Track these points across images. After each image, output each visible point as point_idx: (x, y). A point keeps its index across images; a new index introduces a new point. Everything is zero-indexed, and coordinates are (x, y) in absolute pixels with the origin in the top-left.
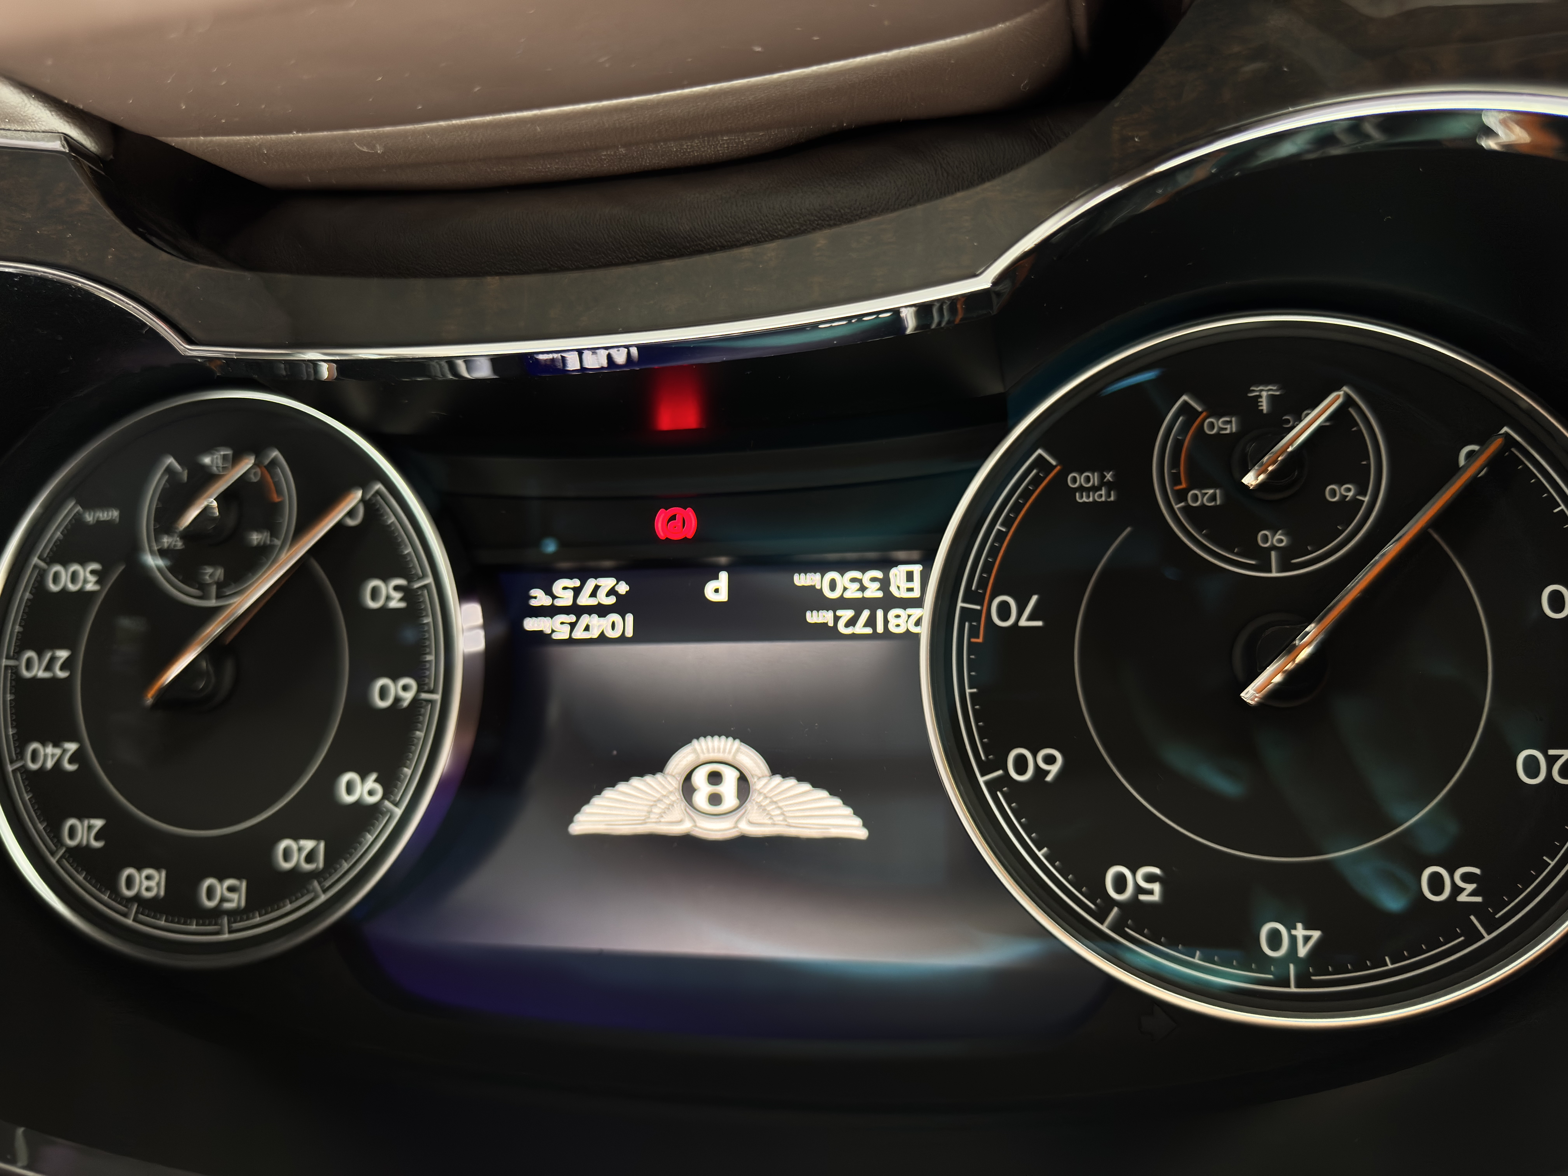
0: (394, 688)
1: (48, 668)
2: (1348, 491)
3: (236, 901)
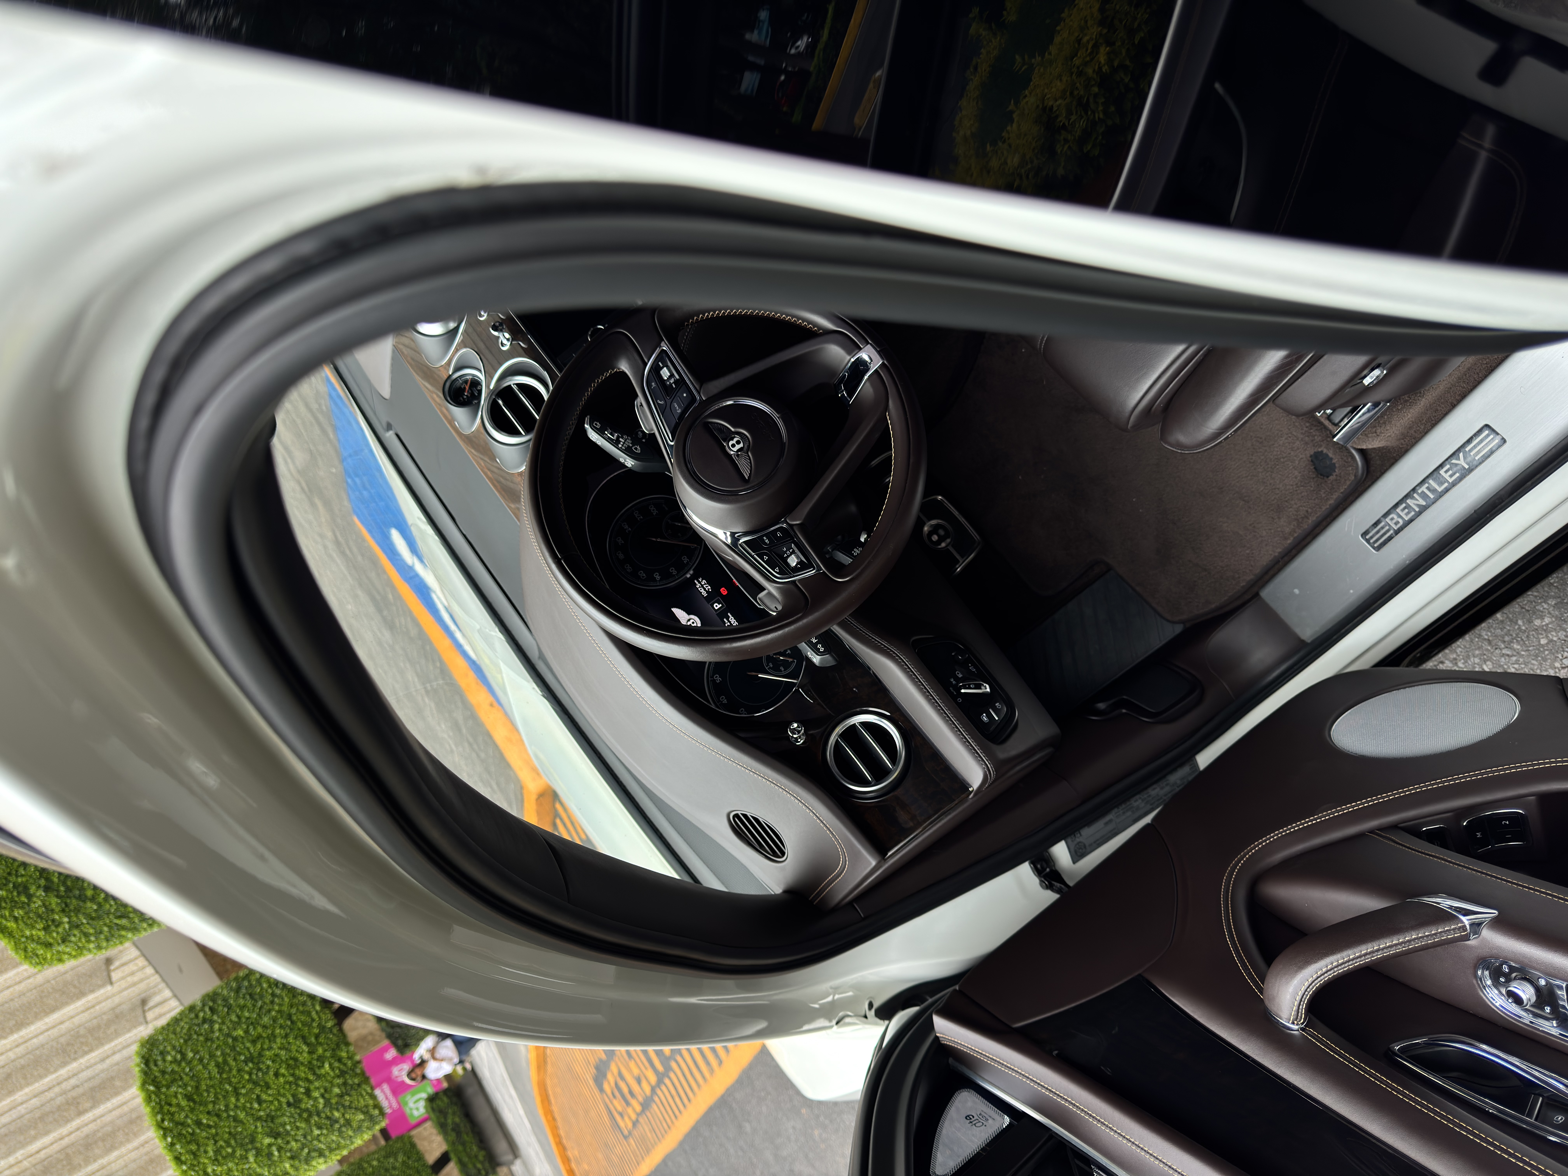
0: (674, 571)
1: (638, 517)
2: (783, 669)
3: (629, 571)
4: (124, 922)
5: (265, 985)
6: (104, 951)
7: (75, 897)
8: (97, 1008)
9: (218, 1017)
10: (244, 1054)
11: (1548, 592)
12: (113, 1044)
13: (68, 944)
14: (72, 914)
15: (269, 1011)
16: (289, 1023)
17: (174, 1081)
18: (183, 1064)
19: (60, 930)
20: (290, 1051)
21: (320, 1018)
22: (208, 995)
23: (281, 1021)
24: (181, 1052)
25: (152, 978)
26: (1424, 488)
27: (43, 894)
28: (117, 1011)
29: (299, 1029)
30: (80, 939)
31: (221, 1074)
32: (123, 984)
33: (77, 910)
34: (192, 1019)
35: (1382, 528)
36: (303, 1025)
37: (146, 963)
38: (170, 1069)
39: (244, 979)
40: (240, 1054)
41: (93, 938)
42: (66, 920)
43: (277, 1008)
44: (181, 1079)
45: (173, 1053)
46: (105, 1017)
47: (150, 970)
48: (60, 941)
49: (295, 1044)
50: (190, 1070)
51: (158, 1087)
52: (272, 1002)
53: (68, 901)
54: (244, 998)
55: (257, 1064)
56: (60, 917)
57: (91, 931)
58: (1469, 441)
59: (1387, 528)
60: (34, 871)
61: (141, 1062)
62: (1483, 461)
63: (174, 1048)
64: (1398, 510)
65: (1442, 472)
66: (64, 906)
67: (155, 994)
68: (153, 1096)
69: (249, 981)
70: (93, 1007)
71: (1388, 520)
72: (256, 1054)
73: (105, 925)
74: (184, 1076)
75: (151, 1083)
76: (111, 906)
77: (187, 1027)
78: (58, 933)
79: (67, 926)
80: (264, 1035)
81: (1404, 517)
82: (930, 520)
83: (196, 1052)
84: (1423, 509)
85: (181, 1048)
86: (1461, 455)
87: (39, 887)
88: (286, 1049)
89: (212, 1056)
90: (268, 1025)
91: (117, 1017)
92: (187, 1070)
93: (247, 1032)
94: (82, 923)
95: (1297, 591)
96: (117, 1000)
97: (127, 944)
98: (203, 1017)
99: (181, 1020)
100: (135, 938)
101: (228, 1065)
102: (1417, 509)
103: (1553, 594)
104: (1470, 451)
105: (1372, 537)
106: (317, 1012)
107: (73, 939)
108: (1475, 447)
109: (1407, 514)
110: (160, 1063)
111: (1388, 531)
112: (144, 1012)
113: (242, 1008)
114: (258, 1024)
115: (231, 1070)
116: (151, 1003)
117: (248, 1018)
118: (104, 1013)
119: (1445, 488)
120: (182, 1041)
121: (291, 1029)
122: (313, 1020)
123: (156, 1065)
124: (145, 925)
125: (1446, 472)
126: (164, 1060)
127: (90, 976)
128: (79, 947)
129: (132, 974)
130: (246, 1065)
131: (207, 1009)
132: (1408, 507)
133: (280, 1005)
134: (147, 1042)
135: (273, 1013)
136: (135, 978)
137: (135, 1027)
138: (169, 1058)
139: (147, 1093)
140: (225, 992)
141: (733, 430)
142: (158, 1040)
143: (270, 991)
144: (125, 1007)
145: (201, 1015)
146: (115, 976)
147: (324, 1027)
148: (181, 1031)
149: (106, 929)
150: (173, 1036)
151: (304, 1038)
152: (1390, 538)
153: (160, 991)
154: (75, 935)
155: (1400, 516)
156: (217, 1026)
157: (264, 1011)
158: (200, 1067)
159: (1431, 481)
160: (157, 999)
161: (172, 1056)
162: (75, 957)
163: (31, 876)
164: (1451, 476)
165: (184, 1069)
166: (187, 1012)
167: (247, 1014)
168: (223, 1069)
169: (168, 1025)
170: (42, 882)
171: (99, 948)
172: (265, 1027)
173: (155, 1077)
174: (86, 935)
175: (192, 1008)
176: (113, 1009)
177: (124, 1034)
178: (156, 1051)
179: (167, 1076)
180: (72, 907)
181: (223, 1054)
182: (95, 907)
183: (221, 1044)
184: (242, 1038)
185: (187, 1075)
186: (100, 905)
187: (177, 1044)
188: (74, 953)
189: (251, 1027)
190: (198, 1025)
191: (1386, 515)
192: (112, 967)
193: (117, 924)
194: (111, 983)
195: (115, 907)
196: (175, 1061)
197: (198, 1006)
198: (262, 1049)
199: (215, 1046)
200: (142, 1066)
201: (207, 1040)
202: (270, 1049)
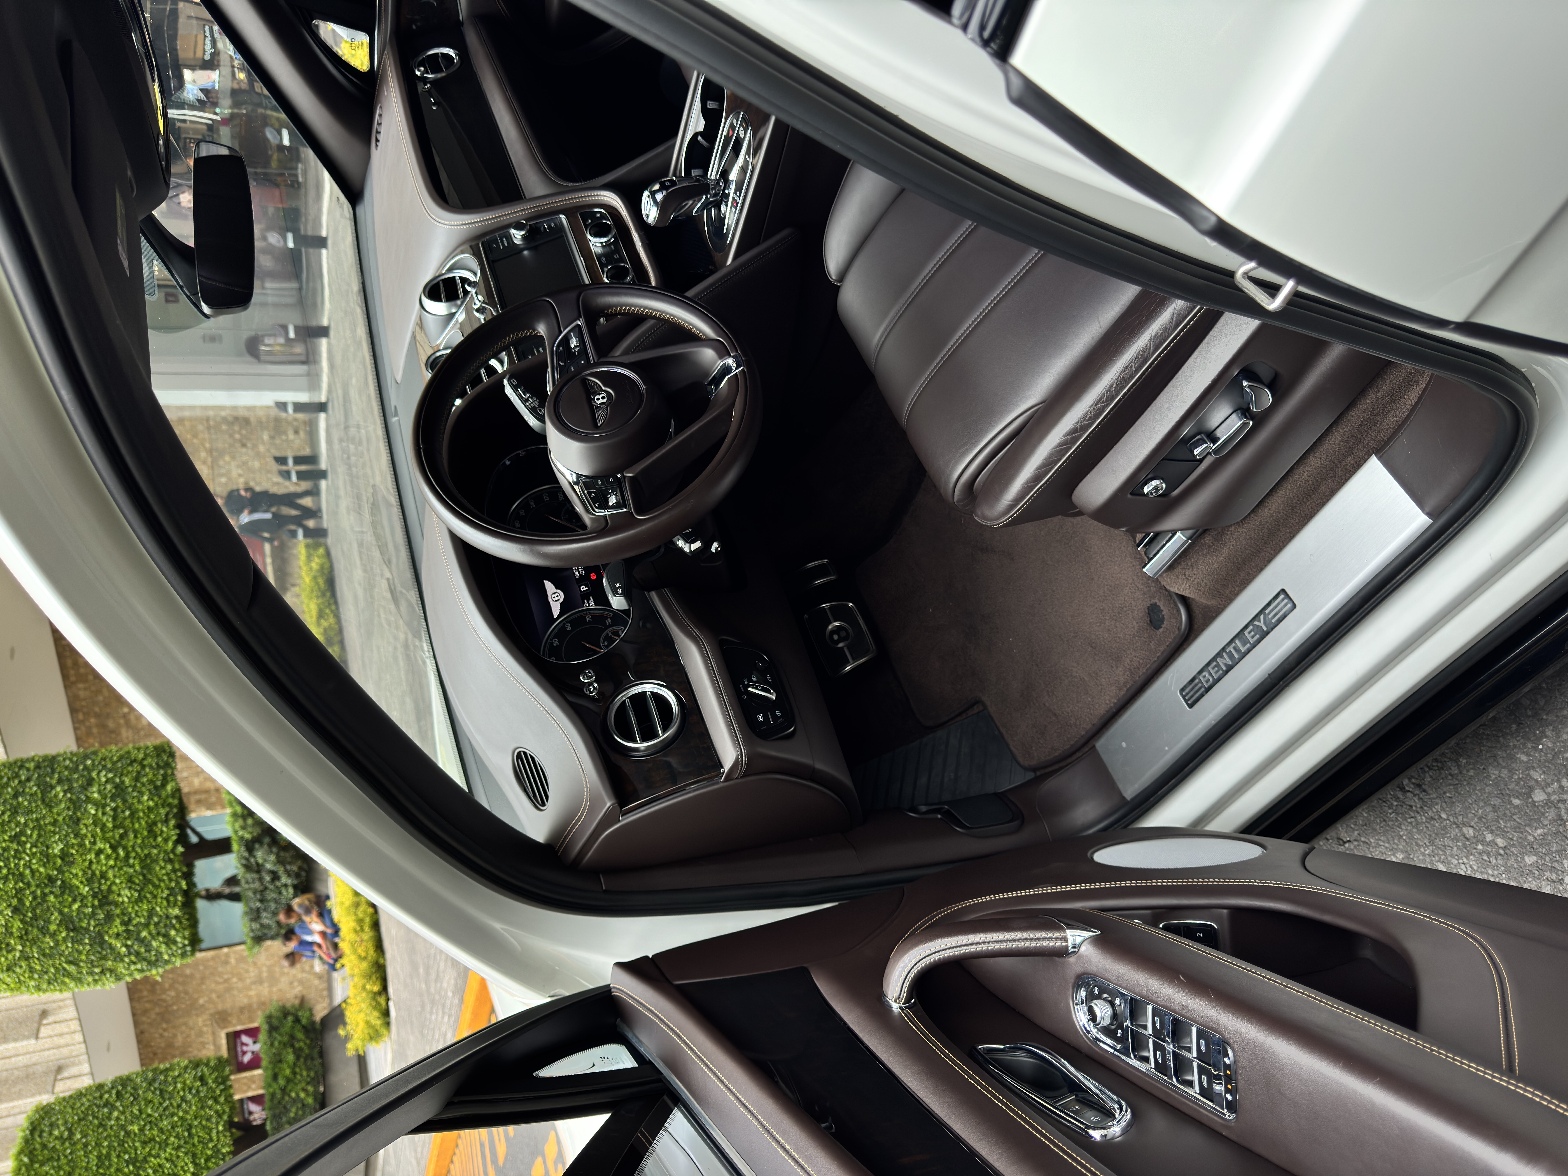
4: (72, 969)
5: (179, 1086)
6: (41, 994)
7: (38, 927)
8: (13, 1059)
9: (121, 1105)
10: (130, 1154)
11: (1397, 845)
12: (11, 1104)
13: (10, 973)
14: (28, 944)
15: (172, 1115)
16: (186, 1134)
17: (51, 1159)
18: (67, 1144)
19: (10, 956)
20: (176, 1166)
21: (218, 1140)
22: (121, 1078)
23: (179, 1130)
24: (70, 1130)
25: (78, 1046)
26: (1231, 649)
27: (10, 914)
28: (31, 1070)
29: (194, 1145)
30: (25, 972)
31: (98, 1167)
32: (48, 1043)
33: (34, 942)
34: (95, 1098)
35: (1196, 685)
36: (199, 1142)
37: (79, 1028)
38: (52, 1145)
39: (161, 1072)
40: (126, 1152)
41: (36, 976)
42: (20, 948)
43: (181, 1114)
44: (59, 1159)
45: (62, 1128)
46: (16, 1073)
47: (79, 1037)
48: (5, 968)
49: (183, 1160)
50: (71, 1153)
51: (32, 1161)
52: (179, 1106)
53: (30, 929)
54: (153, 1093)
55: (139, 1168)
56: (15, 944)
57: (38, 968)
58: (1269, 604)
59: (1200, 685)
60: (12, 888)
61: (28, 1128)
62: (1278, 625)
63: (66, 1122)
64: (1210, 668)
65: (1246, 633)
66: (23, 932)
67: (74, 1064)
68: (24, 1169)
69: (166, 1076)
70: (10, 1057)
71: (1201, 677)
72: (141, 1158)
73: (53, 965)
74: (62, 1157)
75: (27, 1153)
76: (67, 947)
77: (87, 1104)
78: (7, 959)
79: (18, 954)
80: (157, 1139)
81: (1214, 675)
82: (836, 621)
83: (85, 1135)
84: (1230, 668)
85: (72, 1125)
86: (1262, 617)
87: (9, 906)
88: (172, 1162)
89: (98, 1145)
90: (165, 1129)
91: (27, 1077)
92: (69, 1151)
93: (142, 1130)
94: (33, 956)
95: (1124, 744)
96: (35, 1058)
97: (67, 994)
98: (107, 1099)
99: (85, 1095)
100: (76, 990)
101: (110, 1160)
102: (1224, 669)
103: (1401, 847)
104: (1269, 613)
105: (1187, 694)
106: (218, 1132)
107: (18, 970)
108: (1273, 610)
109: (1217, 672)
110: (45, 1135)
111: (1200, 688)
112: (55, 1080)
113: (149, 1102)
114: (156, 1125)
115: (110, 1166)
116: (66, 1074)
117: (149, 1116)
118: (17, 1069)
119: (1248, 649)
120: (76, 1118)
121: (186, 1143)
122: (211, 1140)
123: (40, 1136)
124: (90, 979)
125: (1249, 633)
126: (51, 1134)
127: (20, 1023)
128: (20, 981)
129: (61, 1035)
130: (127, 1166)
131: (114, 1092)
132: (1218, 665)
133: (186, 1112)
134: (43, 1109)
135: (176, 1119)
136: (62, 1041)
137: (40, 1094)
138: (56, 1133)
139: (19, 1164)
140: (139, 1080)
141: (603, 388)
142: (54, 1109)
143: (182, 1093)
144: (40, 1069)
145: (106, 1096)
146: (44, 1032)
147: (219, 1151)
148: (80, 1107)
149: (53, 970)
150: (70, 1110)
151: (194, 1156)
152: (1202, 696)
153: (80, 1063)
154: (21, 967)
155: (1211, 674)
156: (116, 1114)
157: (167, 1113)
158: (82, 1153)
159: (1237, 641)
160: (73, 1071)
161: (59, 1131)
162: (12, 990)
163: (6, 892)
164: (1253, 637)
165: (65, 1150)
166: (94, 1089)
167: (149, 1111)
168: (103, 1163)
169: (71, 1097)
170: (15, 902)
171: (38, 988)
172: (161, 1131)
173: (35, 1149)
174: (32, 970)
175: (100, 1087)
176: (27, 1066)
177: (27, 1097)
178: (46, 1122)
179: (46, 1152)
180: (30, 937)
181: (109, 1146)
182: (52, 944)
183: (113, 1133)
184: (135, 1134)
185: (66, 1157)
186: (57, 944)
187: (70, 1120)
188: (12, 986)
189: (148, 1127)
190: (98, 1106)
191: (1200, 672)
192: (45, 1022)
193: (64, 969)
194: (37, 1038)
195: (70, 950)
196: (60, 1138)
197: (107, 1085)
198: (150, 1154)
199: (105, 1134)
200: (28, 1132)
201: (101, 1125)
202: (157, 1156)
